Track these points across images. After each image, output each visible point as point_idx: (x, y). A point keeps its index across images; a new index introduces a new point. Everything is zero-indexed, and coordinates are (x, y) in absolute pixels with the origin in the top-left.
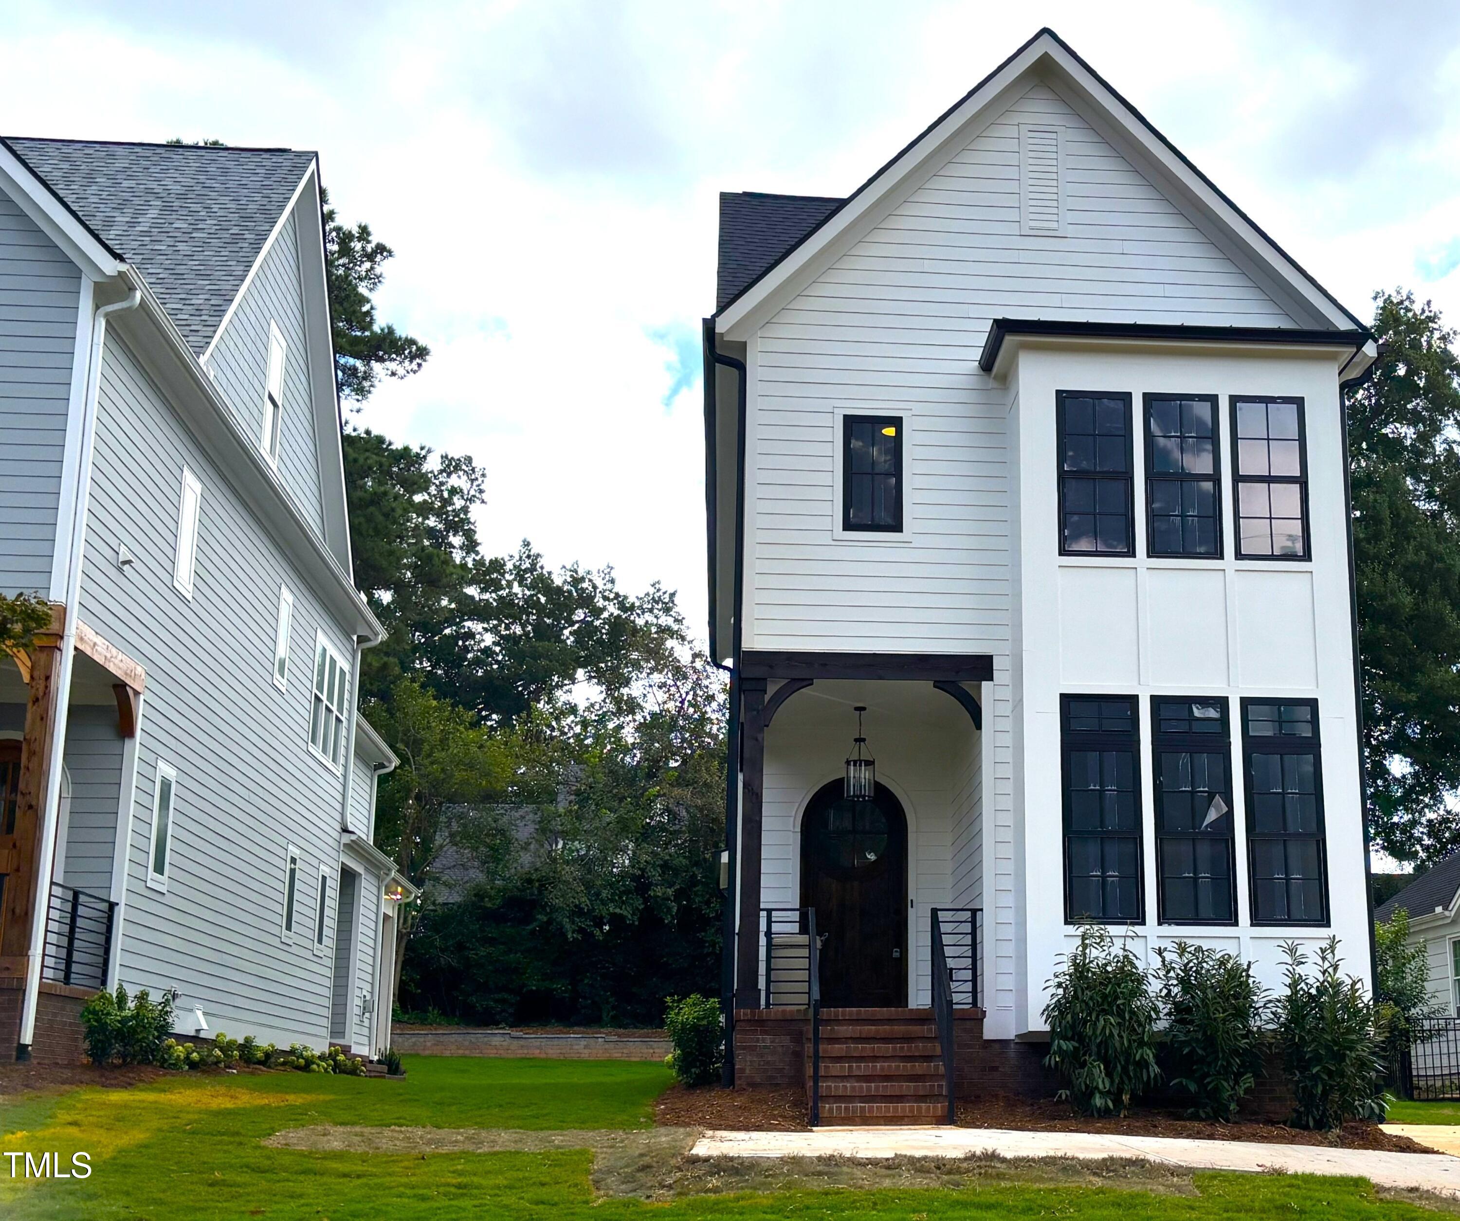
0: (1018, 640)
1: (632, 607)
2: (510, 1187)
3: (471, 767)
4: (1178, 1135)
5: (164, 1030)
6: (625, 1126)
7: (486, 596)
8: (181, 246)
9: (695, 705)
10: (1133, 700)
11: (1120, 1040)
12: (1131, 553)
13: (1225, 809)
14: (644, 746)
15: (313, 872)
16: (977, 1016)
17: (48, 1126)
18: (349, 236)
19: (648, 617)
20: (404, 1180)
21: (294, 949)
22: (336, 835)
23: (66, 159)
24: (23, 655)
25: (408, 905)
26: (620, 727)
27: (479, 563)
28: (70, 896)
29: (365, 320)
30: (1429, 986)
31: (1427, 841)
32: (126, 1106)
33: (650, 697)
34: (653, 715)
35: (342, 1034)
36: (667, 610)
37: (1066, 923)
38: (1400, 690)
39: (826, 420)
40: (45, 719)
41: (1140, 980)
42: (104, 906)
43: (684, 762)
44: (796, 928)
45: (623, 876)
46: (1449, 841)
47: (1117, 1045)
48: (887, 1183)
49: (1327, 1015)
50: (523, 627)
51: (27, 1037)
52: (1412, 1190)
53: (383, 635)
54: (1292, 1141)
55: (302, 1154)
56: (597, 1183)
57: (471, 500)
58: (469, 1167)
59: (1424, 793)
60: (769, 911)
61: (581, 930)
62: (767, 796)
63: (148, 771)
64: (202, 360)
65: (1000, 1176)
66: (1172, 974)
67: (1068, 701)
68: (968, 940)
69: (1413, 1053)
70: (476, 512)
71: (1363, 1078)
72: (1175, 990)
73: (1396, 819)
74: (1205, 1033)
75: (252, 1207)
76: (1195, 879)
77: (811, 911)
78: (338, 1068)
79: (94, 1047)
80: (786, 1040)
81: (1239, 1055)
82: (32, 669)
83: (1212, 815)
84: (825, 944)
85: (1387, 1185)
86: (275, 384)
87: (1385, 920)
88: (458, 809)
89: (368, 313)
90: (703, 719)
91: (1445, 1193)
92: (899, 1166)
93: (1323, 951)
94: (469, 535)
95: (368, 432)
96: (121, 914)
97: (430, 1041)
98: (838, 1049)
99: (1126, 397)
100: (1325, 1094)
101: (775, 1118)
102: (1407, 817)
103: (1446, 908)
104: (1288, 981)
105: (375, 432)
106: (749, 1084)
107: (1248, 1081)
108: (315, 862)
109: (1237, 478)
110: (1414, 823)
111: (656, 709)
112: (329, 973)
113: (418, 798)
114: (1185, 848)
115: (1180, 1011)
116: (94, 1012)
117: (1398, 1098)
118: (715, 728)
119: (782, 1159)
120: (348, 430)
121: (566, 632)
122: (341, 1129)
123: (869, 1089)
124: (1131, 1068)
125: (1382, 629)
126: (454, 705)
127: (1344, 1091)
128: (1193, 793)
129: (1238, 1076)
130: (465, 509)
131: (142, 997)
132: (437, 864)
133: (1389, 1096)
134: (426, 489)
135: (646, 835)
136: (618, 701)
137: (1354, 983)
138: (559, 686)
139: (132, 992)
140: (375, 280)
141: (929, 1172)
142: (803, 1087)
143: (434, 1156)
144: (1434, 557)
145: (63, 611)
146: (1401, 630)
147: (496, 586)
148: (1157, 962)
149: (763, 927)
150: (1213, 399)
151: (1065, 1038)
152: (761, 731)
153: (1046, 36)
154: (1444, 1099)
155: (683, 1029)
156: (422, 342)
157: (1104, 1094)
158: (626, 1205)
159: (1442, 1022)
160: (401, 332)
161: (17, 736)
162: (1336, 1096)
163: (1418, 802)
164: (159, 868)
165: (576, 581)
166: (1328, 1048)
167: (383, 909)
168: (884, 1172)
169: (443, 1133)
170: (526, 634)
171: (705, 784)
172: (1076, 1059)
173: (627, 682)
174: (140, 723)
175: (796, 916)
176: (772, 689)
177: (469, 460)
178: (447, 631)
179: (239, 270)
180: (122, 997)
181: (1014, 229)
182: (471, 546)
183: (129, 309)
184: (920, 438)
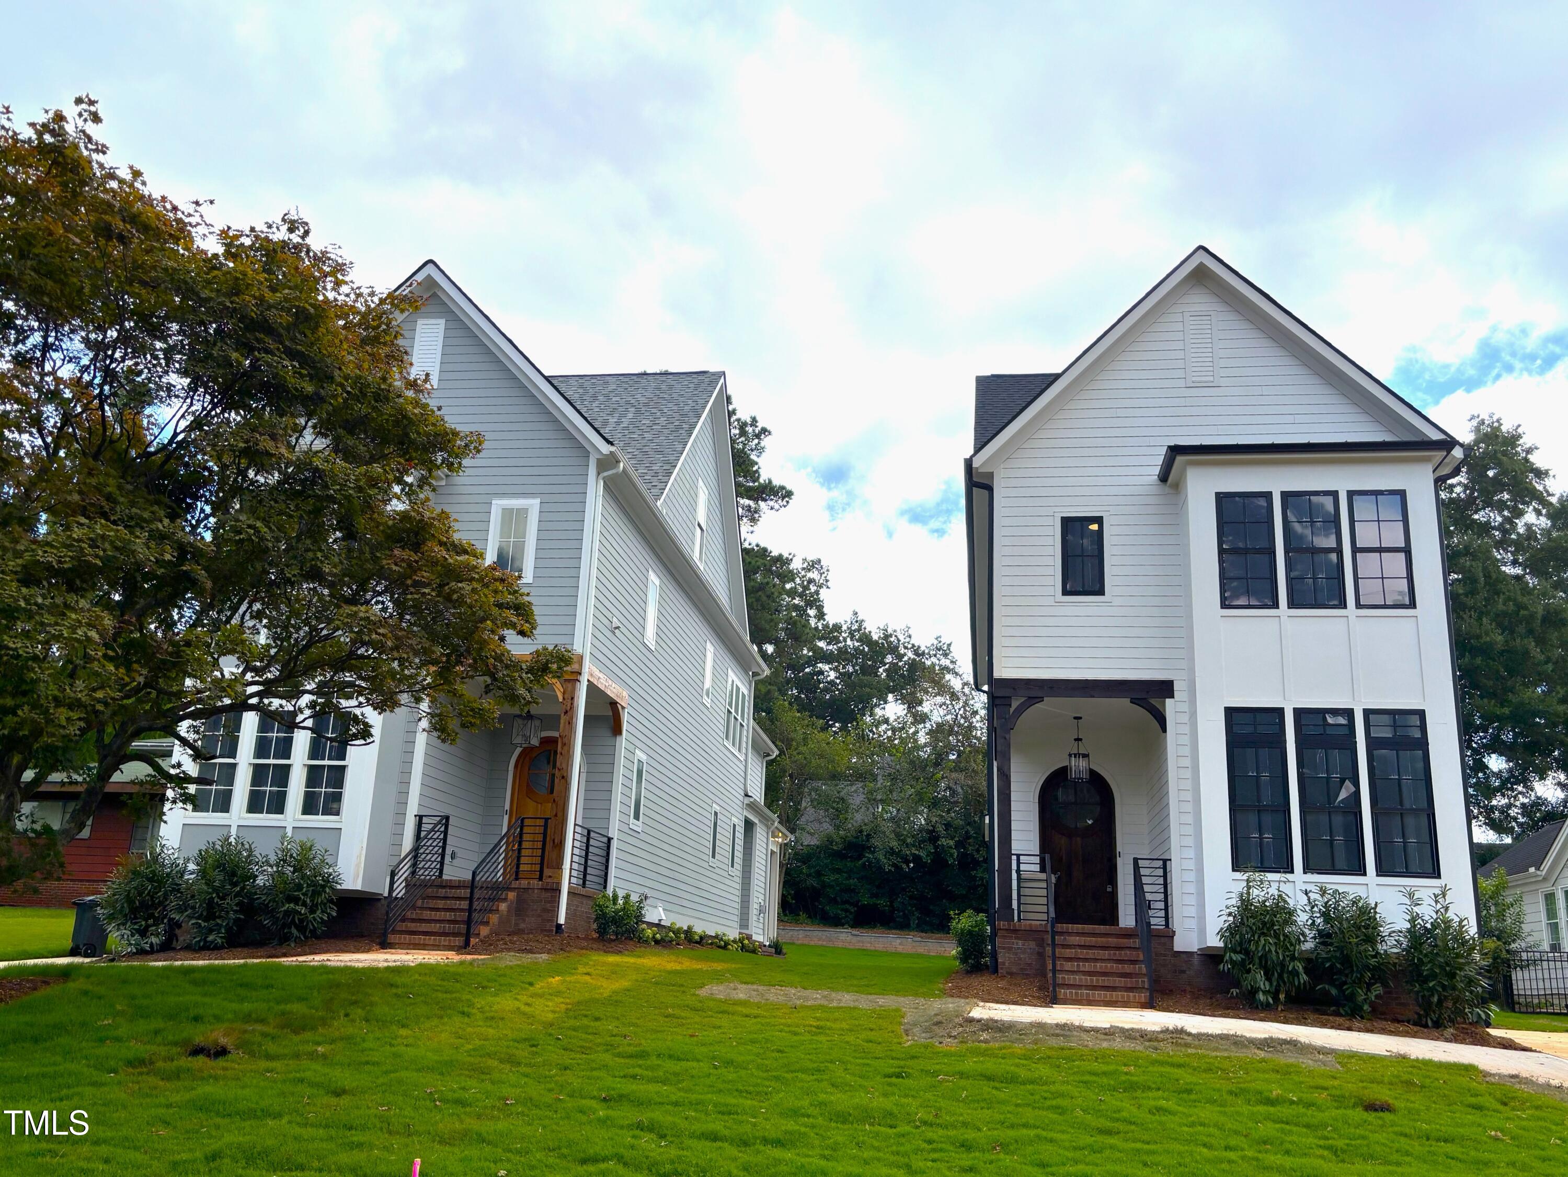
0: (1192, 670)
1: (923, 654)
2: (851, 1030)
3: (821, 756)
4: (1323, 1025)
5: (639, 918)
6: (925, 995)
7: (830, 647)
8: (646, 435)
9: (966, 718)
10: (1280, 712)
11: (1277, 955)
12: (1276, 605)
13: (1353, 789)
14: (933, 744)
15: (728, 821)
16: (1168, 935)
17: (573, 974)
18: (745, 424)
19: (934, 659)
20: (783, 1021)
21: (718, 870)
22: (741, 798)
23: (581, 387)
24: (558, 685)
25: (786, 844)
26: (916, 732)
27: (826, 626)
28: (585, 833)
29: (755, 476)
30: (1526, 928)
31: (1521, 820)
32: (617, 965)
33: (935, 712)
34: (938, 724)
35: (747, 927)
36: (946, 655)
37: (1234, 870)
38: (1495, 706)
39: (1049, 521)
40: (571, 723)
41: (1291, 913)
42: (605, 840)
43: (959, 756)
44: (1037, 868)
45: (921, 830)
46: (1539, 820)
47: (1275, 958)
48: (1105, 1045)
49: (1439, 943)
50: (853, 666)
51: (562, 920)
52: (1513, 1076)
53: (767, 672)
54: (1414, 1035)
55: (720, 1001)
56: (907, 1032)
57: (821, 586)
58: (824, 1015)
59: (1518, 783)
60: (1018, 856)
61: (894, 865)
62: (1014, 778)
63: (630, 756)
64: (659, 503)
65: (1187, 1045)
66: (1316, 909)
67: (1230, 712)
68: (1161, 881)
69: (1514, 977)
70: (824, 594)
71: (1471, 992)
72: (1318, 921)
73: (1494, 802)
74: (1342, 952)
75: (690, 1032)
76: (1331, 841)
77: (1047, 857)
78: (743, 948)
79: (599, 927)
80: (1032, 944)
81: (1369, 970)
82: (564, 693)
83: (1343, 795)
84: (1058, 879)
85: (1493, 1072)
86: (701, 517)
87: (1487, 876)
88: (815, 784)
89: (757, 471)
90: (971, 727)
91: (1541, 1080)
92: (1113, 1034)
93: (1436, 896)
94: (820, 609)
95: (757, 545)
96: (614, 844)
97: (801, 934)
98: (1068, 953)
99: (1268, 496)
100: (1440, 1002)
101: (1026, 996)
102: (1504, 801)
103: (1538, 869)
104: (1408, 917)
105: (762, 545)
106: (1008, 973)
107: (1378, 989)
108: (729, 815)
109: (1355, 550)
110: (1509, 806)
111: (940, 720)
112: (738, 887)
113: (791, 776)
114: (1324, 818)
115: (1324, 937)
116: (599, 906)
117: (1502, 1009)
118: (979, 733)
119: (1031, 1023)
120: (746, 545)
121: (881, 670)
122: (745, 986)
123: (1092, 981)
124: (1285, 976)
125: (1478, 661)
126: (811, 717)
127: (1456, 1001)
128: (1328, 779)
129: (1369, 986)
130: (817, 593)
131: (627, 897)
132: (803, 819)
133: (1493, 1007)
134: (793, 580)
135: (935, 804)
136: (915, 715)
137: (1461, 921)
138: (876, 705)
139: (621, 894)
140: (760, 450)
141: (1135, 1039)
142: (1045, 976)
143: (802, 1007)
144: (1520, 607)
145: (581, 658)
146: (1494, 660)
147: (836, 640)
148: (1304, 900)
149: (1014, 866)
150: (1335, 494)
151: (1235, 952)
152: (1009, 732)
153: (1201, 252)
154: (1540, 1013)
155: (962, 933)
156: (789, 488)
157: (1264, 992)
158: (926, 1047)
159: (1537, 955)
160: (776, 482)
161: (555, 734)
162: (1450, 1004)
163: (1512, 790)
164: (637, 817)
165: (887, 637)
166: (1441, 967)
167: (770, 847)
168: (1103, 1037)
169: (807, 993)
170: (856, 671)
171: (973, 770)
172: (1243, 967)
173: (920, 703)
174: (625, 726)
175: (1037, 859)
176: (1015, 704)
177: (819, 561)
178: (807, 670)
179: (679, 447)
180: (615, 897)
181: (1182, 383)
182: (821, 615)
183: (617, 474)
184: (1115, 530)
